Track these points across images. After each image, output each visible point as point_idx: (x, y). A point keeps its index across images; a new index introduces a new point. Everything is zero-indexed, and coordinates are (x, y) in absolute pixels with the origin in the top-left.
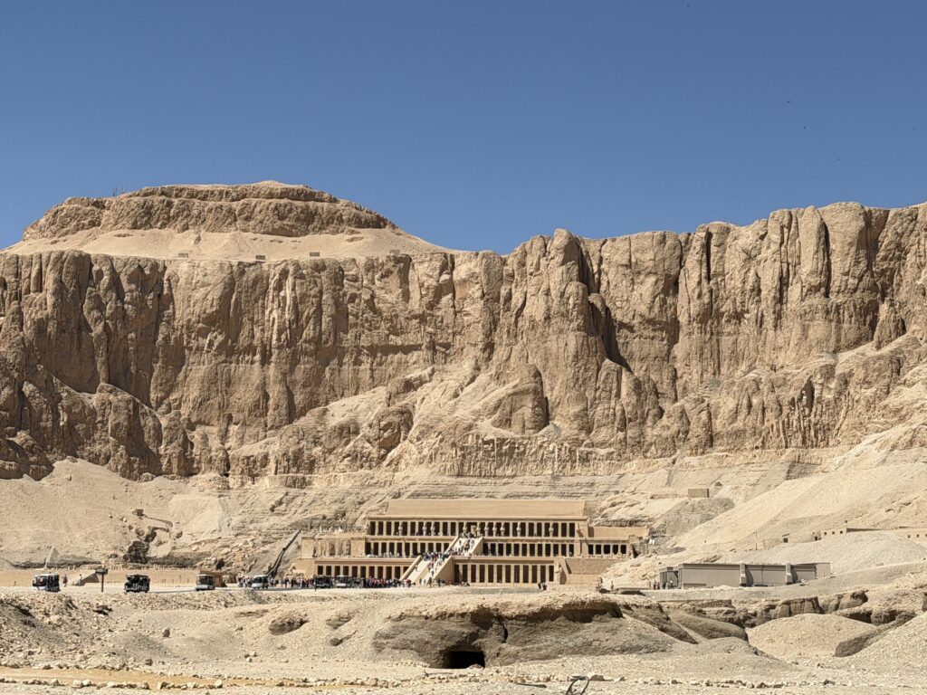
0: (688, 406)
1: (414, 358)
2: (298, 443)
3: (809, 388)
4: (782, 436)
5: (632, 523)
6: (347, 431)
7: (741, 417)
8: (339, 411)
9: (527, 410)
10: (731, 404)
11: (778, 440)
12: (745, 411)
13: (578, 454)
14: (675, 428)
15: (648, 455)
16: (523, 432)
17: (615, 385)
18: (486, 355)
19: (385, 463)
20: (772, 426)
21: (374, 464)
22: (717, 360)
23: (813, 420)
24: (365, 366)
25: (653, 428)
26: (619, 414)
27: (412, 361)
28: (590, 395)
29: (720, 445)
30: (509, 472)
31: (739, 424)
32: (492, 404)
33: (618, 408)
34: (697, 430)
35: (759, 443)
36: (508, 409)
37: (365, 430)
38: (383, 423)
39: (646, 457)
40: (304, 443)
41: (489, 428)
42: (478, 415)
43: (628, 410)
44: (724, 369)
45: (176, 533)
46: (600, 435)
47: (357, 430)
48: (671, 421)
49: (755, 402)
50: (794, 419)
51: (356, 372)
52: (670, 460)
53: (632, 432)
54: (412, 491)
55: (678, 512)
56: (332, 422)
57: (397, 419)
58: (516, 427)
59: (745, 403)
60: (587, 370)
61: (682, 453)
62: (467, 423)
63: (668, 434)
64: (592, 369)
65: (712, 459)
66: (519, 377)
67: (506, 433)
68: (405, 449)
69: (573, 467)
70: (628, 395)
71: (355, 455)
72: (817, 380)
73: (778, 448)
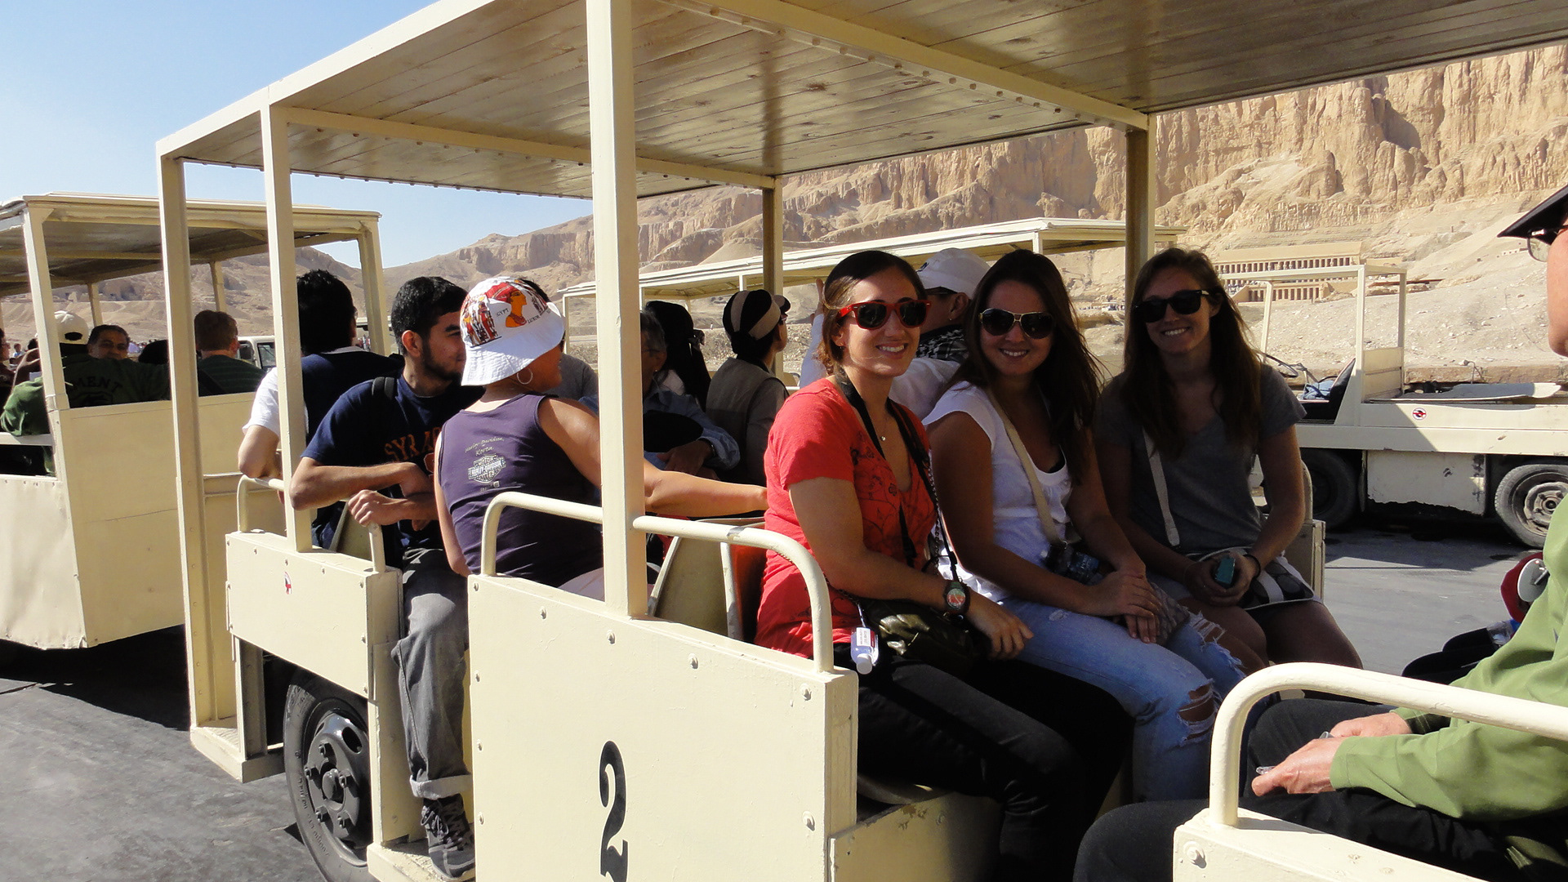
0: (1445, 168)
1: (1246, 154)
2: (1165, 218)
3: (1544, 145)
4: (1517, 182)
5: (1393, 255)
6: (1199, 208)
7: (1487, 171)
8: (1193, 195)
9: (1322, 182)
10: (1479, 162)
11: (1514, 186)
12: (1489, 166)
13: (1359, 210)
14: (1435, 184)
15: (1412, 206)
16: (1319, 198)
17: (1389, 158)
18: (1298, 146)
19: (1223, 227)
20: (1510, 177)
21: (1215, 228)
22: (1472, 132)
23: (1544, 169)
24: (1212, 163)
25: (1417, 186)
26: (1391, 179)
27: (1244, 157)
28: (1369, 167)
29: (1470, 194)
30: (1307, 226)
31: (1485, 177)
32: (1297, 181)
33: (1391, 174)
34: (1452, 183)
35: (1499, 190)
36: (1308, 183)
37: (1209, 206)
38: (1221, 201)
39: (1411, 208)
40: (1168, 218)
41: (1293, 198)
42: (1287, 189)
43: (1398, 175)
44: (1478, 138)
45: (1087, 280)
46: (1378, 194)
47: (1205, 207)
48: (1431, 180)
49: (1498, 159)
50: (1528, 170)
51: (1206, 168)
52: (1429, 208)
53: (1401, 190)
54: (1237, 243)
55: (1427, 245)
56: (1188, 203)
57: (1231, 197)
58: (1313, 195)
59: (1491, 160)
60: (1368, 150)
61: (1439, 203)
62: (1278, 195)
63: (1428, 189)
64: (1372, 148)
65: (1461, 205)
66: (1319, 161)
67: (1305, 200)
68: (1237, 216)
69: (1355, 219)
70: (1399, 164)
71: (1202, 224)
72: (1551, 138)
73: (1514, 192)
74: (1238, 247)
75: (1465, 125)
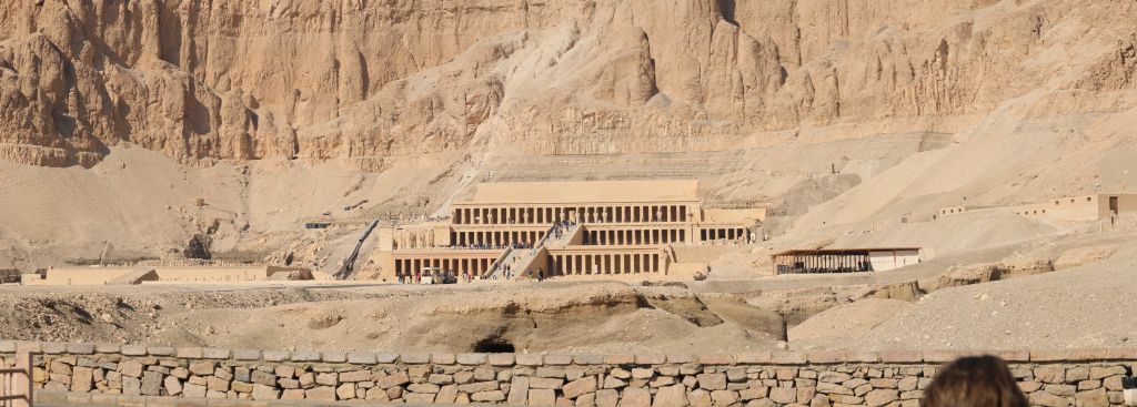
0: (812, 71)
1: (505, 21)
2: (375, 120)
4: (914, 103)
5: (749, 204)
6: (433, 105)
7: (871, 81)
8: (422, 83)
9: (632, 78)
10: (861, 67)
11: (909, 108)
12: (875, 75)
13: (690, 127)
14: (799, 95)
15: (768, 127)
16: (629, 104)
17: (731, 48)
18: (587, 15)
19: (474, 141)
20: (904, 92)
21: (460, 143)
22: (845, 19)
23: (948, 85)
24: (449, 32)
25: (774, 97)
26: (736, 81)
27: (502, 25)
28: (703, 60)
29: (849, 114)
30: (612, 149)
31: (868, 92)
32: (593, 73)
33: (735, 75)
34: (823, 97)
35: (890, 112)
36: (611, 78)
37: (450, 104)
38: (469, 97)
39: (766, 130)
40: (380, 120)
41: (589, 100)
42: (578, 86)
43: (746, 76)
44: (852, 29)
45: (241, 224)
46: (715, 105)
47: (441, 105)
48: (794, 89)
49: (886, 65)
50: (927, 83)
51: (439, 39)
52: (793, 132)
53: (751, 101)
54: (502, 172)
55: (801, 191)
56: (413, 97)
57: (485, 91)
58: (620, 99)
59: (875, 65)
60: (698, 33)
61: (807, 124)
62: (565, 94)
63: (789, 102)
64: (706, 31)
65: (839, 130)
66: (623, 42)
67: (608, 105)
68: (494, 125)
69: (685, 142)
70: (747, 60)
71: (439, 133)
72: (952, 40)
73: (910, 116)
74: (503, 179)
75: (834, 9)
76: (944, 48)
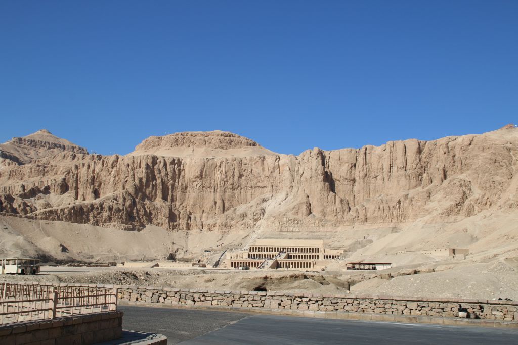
0: (358, 208)
2: (226, 220)
4: (390, 218)
5: (339, 248)
6: (244, 216)
7: (376, 212)
8: (241, 209)
9: (304, 209)
10: (373, 207)
11: (388, 220)
12: (378, 210)
14: (354, 215)
15: (345, 225)
16: (303, 217)
17: (334, 201)
18: (290, 190)
19: (256, 227)
20: (387, 215)
21: (252, 227)
22: (369, 192)
23: (400, 213)
24: (249, 194)
25: (347, 216)
26: (335, 210)
27: (265, 192)
28: (325, 204)
29: (369, 221)
30: (297, 230)
31: (376, 214)
32: (292, 207)
33: (335, 209)
34: (362, 216)
35: (382, 221)
36: (297, 209)
37: (249, 216)
38: (255, 214)
40: (228, 220)
41: (291, 215)
42: (287, 211)
43: (338, 209)
44: (371, 195)
45: (185, 250)
46: (329, 218)
47: (246, 216)
48: (353, 213)
49: (381, 207)
50: (394, 213)
51: (246, 196)
52: (352, 226)
53: (340, 217)
54: (265, 236)
55: (354, 244)
56: (238, 213)
57: (260, 212)
58: (300, 215)
59: (378, 207)
60: (324, 196)
61: (356, 224)
62: (283, 213)
63: (352, 217)
64: (326, 195)
65: (366, 226)
66: (301, 198)
67: (296, 217)
68: (262, 222)
69: (319, 229)
70: (338, 204)
71: (246, 224)
72: (402, 199)
73: (389, 222)
74: (264, 238)
75: (365, 190)
76: (399, 202)
